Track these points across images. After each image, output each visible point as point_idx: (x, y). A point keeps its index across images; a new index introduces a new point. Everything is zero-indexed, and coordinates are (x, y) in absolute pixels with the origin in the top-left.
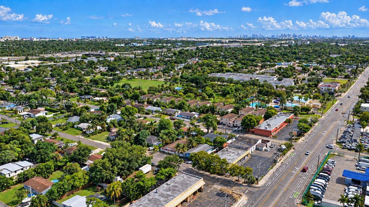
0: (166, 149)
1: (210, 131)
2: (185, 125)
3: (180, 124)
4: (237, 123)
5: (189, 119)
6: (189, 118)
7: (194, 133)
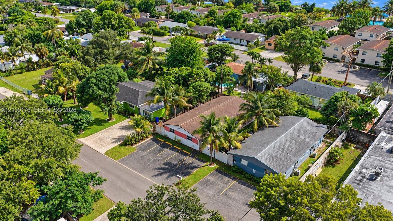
0: (173, 131)
1: (300, 75)
2: (235, 58)
3: (224, 54)
4: (363, 57)
5: (246, 46)
6: (245, 43)
7: (261, 79)
